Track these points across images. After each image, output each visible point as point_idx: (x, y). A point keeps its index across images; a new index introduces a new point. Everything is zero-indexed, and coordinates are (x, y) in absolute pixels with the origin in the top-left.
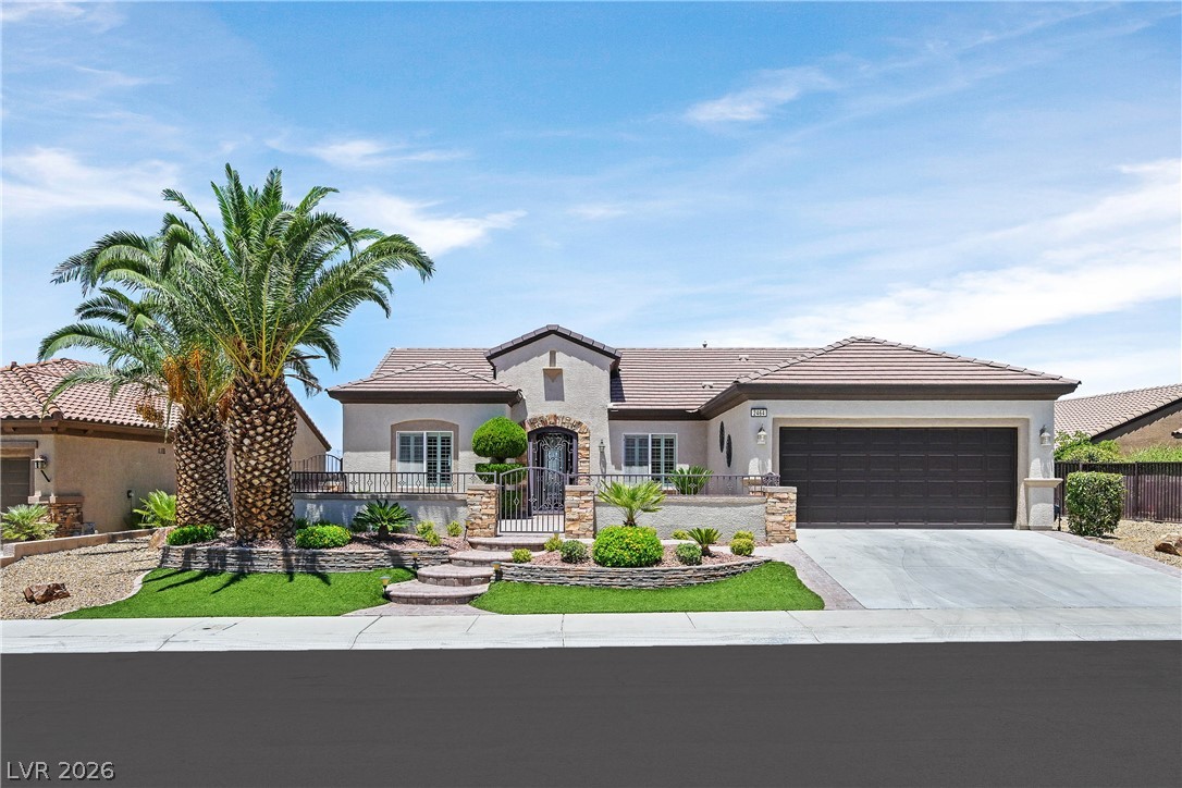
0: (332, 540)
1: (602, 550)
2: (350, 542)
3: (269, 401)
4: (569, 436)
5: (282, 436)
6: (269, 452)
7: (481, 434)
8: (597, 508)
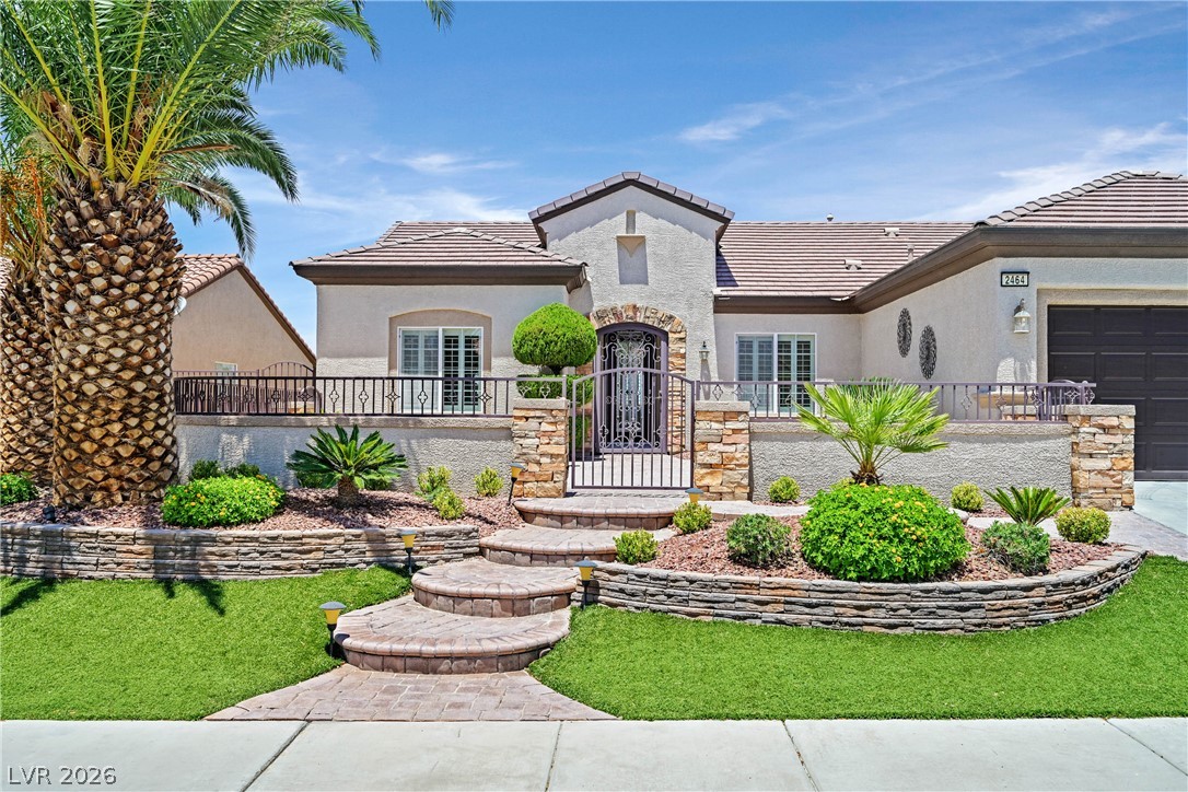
0: (237, 510)
1: (833, 539)
2: (278, 512)
3: (118, 225)
4: (652, 337)
5: (147, 297)
6: (117, 327)
7: (527, 329)
8: (755, 445)
